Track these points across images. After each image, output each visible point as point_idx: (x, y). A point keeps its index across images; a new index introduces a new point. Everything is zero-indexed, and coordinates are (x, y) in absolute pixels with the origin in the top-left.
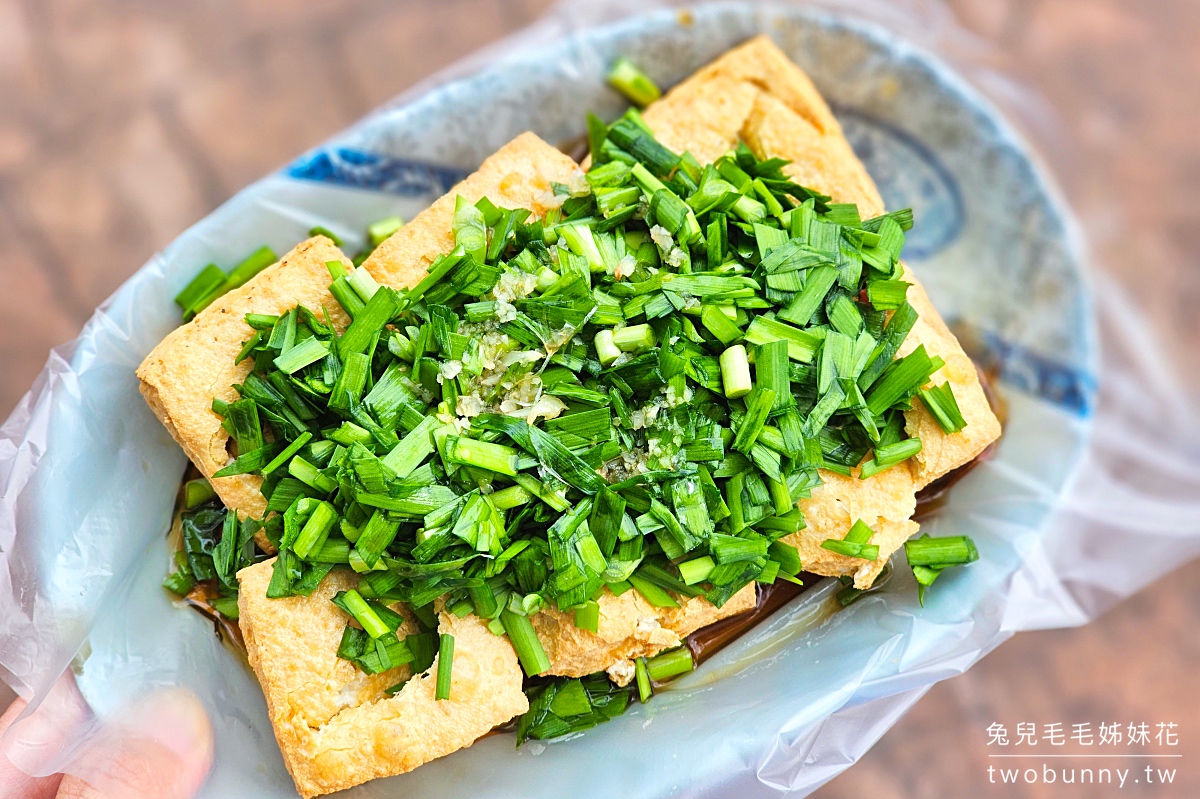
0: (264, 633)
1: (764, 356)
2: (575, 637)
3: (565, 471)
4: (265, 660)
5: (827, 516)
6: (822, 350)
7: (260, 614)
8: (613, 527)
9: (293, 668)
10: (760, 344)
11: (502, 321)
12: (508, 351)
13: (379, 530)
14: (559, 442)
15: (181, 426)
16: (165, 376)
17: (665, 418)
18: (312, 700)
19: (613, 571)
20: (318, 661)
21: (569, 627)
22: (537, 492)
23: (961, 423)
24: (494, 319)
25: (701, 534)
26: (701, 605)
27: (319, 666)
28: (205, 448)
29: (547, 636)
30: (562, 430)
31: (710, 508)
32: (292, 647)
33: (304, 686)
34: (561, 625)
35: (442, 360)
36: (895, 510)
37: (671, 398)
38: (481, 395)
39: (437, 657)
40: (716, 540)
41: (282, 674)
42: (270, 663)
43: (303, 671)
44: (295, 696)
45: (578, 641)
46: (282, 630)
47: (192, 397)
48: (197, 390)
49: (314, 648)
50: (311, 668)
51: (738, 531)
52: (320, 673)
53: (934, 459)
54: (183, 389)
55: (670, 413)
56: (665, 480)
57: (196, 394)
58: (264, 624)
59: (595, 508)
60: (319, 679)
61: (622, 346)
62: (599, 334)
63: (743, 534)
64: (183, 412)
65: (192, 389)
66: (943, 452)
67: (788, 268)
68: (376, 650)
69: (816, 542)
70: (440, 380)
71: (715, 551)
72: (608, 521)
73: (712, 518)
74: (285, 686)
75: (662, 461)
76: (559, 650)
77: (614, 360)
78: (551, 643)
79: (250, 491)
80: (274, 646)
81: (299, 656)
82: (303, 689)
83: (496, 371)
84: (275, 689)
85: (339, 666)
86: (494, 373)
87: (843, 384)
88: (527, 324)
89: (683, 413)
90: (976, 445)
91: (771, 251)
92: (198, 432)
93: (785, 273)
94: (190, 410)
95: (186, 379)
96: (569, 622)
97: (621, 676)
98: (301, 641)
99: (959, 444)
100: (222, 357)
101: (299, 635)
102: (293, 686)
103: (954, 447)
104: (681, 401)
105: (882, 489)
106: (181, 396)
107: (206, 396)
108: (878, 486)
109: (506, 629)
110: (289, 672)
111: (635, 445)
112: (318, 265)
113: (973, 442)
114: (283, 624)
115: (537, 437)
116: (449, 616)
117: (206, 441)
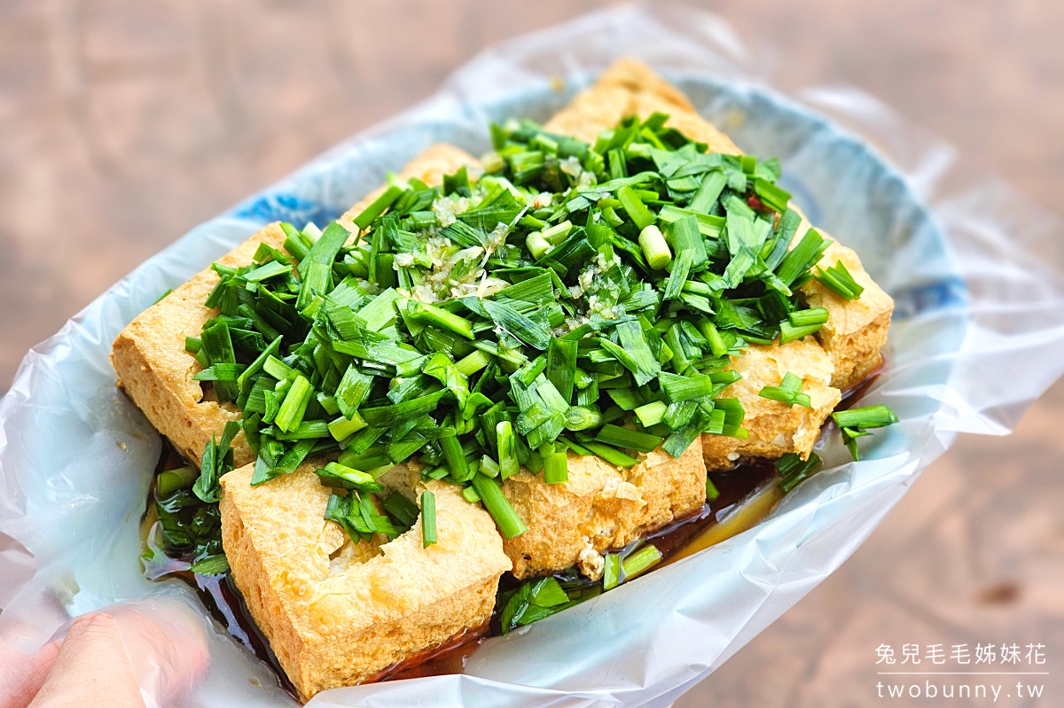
0: (253, 515)
1: (676, 230)
2: (547, 496)
3: (517, 330)
4: (255, 537)
5: (758, 378)
6: (727, 229)
7: (246, 501)
8: (569, 375)
9: (283, 536)
10: (671, 222)
11: (445, 225)
12: (451, 254)
13: (355, 382)
14: (509, 307)
15: (157, 366)
16: (140, 329)
17: (600, 281)
18: (304, 562)
19: (574, 418)
20: (307, 527)
21: (539, 487)
22: (494, 351)
23: (859, 290)
24: (437, 225)
25: (650, 371)
26: (659, 457)
27: (308, 530)
28: (181, 383)
29: (520, 504)
30: (509, 298)
31: (654, 350)
32: (279, 520)
33: (295, 550)
34: (532, 487)
35: (395, 252)
36: (817, 369)
37: (602, 263)
38: (432, 289)
39: (420, 516)
40: (665, 379)
41: (273, 545)
42: (260, 538)
43: (293, 537)
44: (287, 560)
45: (550, 499)
46: (268, 509)
47: (166, 341)
48: (170, 335)
49: (301, 516)
50: (301, 533)
51: (683, 368)
52: (310, 537)
53: (842, 324)
54: (158, 336)
55: (604, 276)
56: (609, 329)
57: (170, 338)
58: (252, 508)
59: (550, 363)
60: (309, 542)
61: (551, 239)
62: (530, 235)
63: (688, 373)
64: (159, 354)
65: (166, 334)
66: (848, 319)
67: (684, 174)
68: (361, 515)
69: (752, 404)
70: (395, 268)
71: (665, 389)
72: (562, 372)
73: (657, 360)
74: (277, 553)
75: (603, 312)
76: (533, 512)
77: (546, 250)
78: (524, 510)
79: (226, 414)
80: (263, 523)
81: (287, 526)
82: (295, 553)
83: (443, 269)
84: (268, 557)
85: (327, 528)
86: (441, 271)
87: (750, 252)
88: (466, 230)
89: (615, 274)
90: (875, 312)
91: (666, 164)
92: (175, 368)
93: (681, 178)
94: (164, 351)
95: (160, 327)
96: (539, 482)
97: (593, 568)
98: (289, 515)
99: (861, 311)
100: (191, 310)
101: (286, 510)
102: (284, 551)
103: (857, 314)
104: (611, 264)
105: (801, 354)
106: (155, 341)
107: (179, 339)
108: (798, 353)
109: (480, 496)
110: (280, 541)
111: (576, 313)
112: (272, 237)
113: (872, 310)
114: (269, 503)
115: (489, 306)
116: (426, 485)
117: (182, 376)
